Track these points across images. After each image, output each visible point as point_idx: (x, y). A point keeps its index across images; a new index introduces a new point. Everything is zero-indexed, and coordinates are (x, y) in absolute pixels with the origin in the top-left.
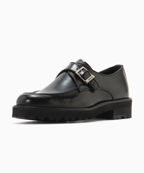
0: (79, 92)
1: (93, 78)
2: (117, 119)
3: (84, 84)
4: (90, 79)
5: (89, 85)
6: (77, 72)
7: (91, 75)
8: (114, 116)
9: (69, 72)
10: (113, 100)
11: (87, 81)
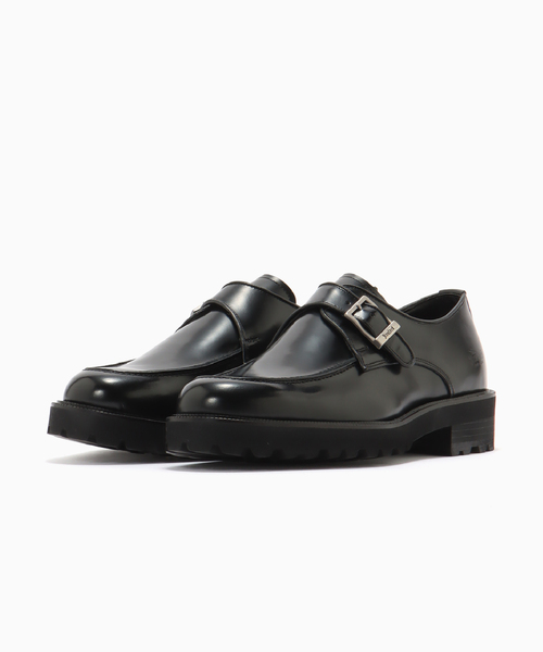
0: (361, 371)
1: (394, 332)
2: (461, 454)
3: (373, 348)
4: (388, 333)
5: (384, 351)
6: (348, 313)
7: (388, 323)
8: (454, 446)
9: (322, 311)
10: (448, 396)
11: (382, 340)
